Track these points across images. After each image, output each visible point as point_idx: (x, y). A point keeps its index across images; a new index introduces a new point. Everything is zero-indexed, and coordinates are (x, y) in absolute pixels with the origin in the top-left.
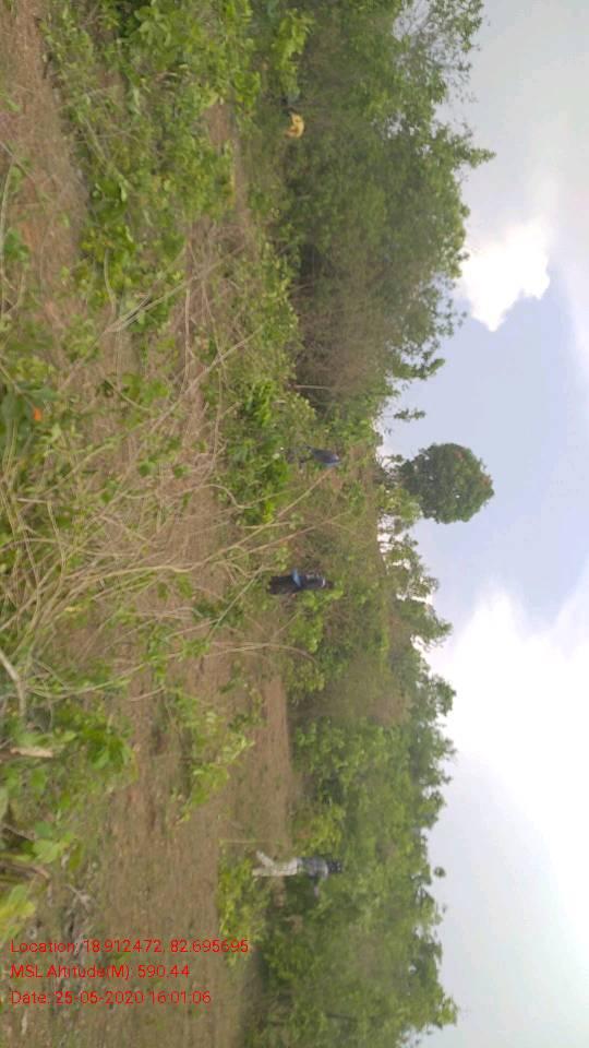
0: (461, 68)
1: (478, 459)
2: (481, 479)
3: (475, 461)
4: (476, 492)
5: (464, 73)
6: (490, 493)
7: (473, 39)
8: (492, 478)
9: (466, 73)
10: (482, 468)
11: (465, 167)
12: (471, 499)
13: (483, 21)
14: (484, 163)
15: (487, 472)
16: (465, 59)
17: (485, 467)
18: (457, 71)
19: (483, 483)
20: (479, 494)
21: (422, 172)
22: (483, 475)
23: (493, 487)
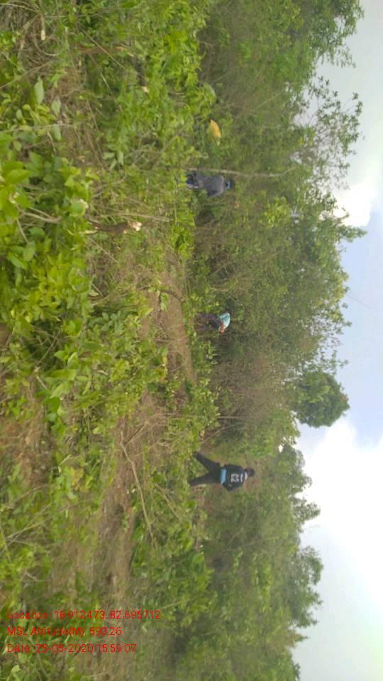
0: (341, 166)
1: (338, 383)
2: (341, 397)
3: (336, 383)
4: (337, 406)
5: (343, 170)
6: (346, 407)
7: (351, 146)
8: (348, 397)
9: (345, 170)
10: (341, 389)
11: (344, 241)
12: (334, 411)
13: (359, 136)
14: (358, 238)
15: (344, 392)
16: (345, 161)
17: (343, 389)
18: (338, 168)
19: (342, 401)
20: (339, 408)
21: (313, 249)
22: (343, 395)
23: (349, 403)
